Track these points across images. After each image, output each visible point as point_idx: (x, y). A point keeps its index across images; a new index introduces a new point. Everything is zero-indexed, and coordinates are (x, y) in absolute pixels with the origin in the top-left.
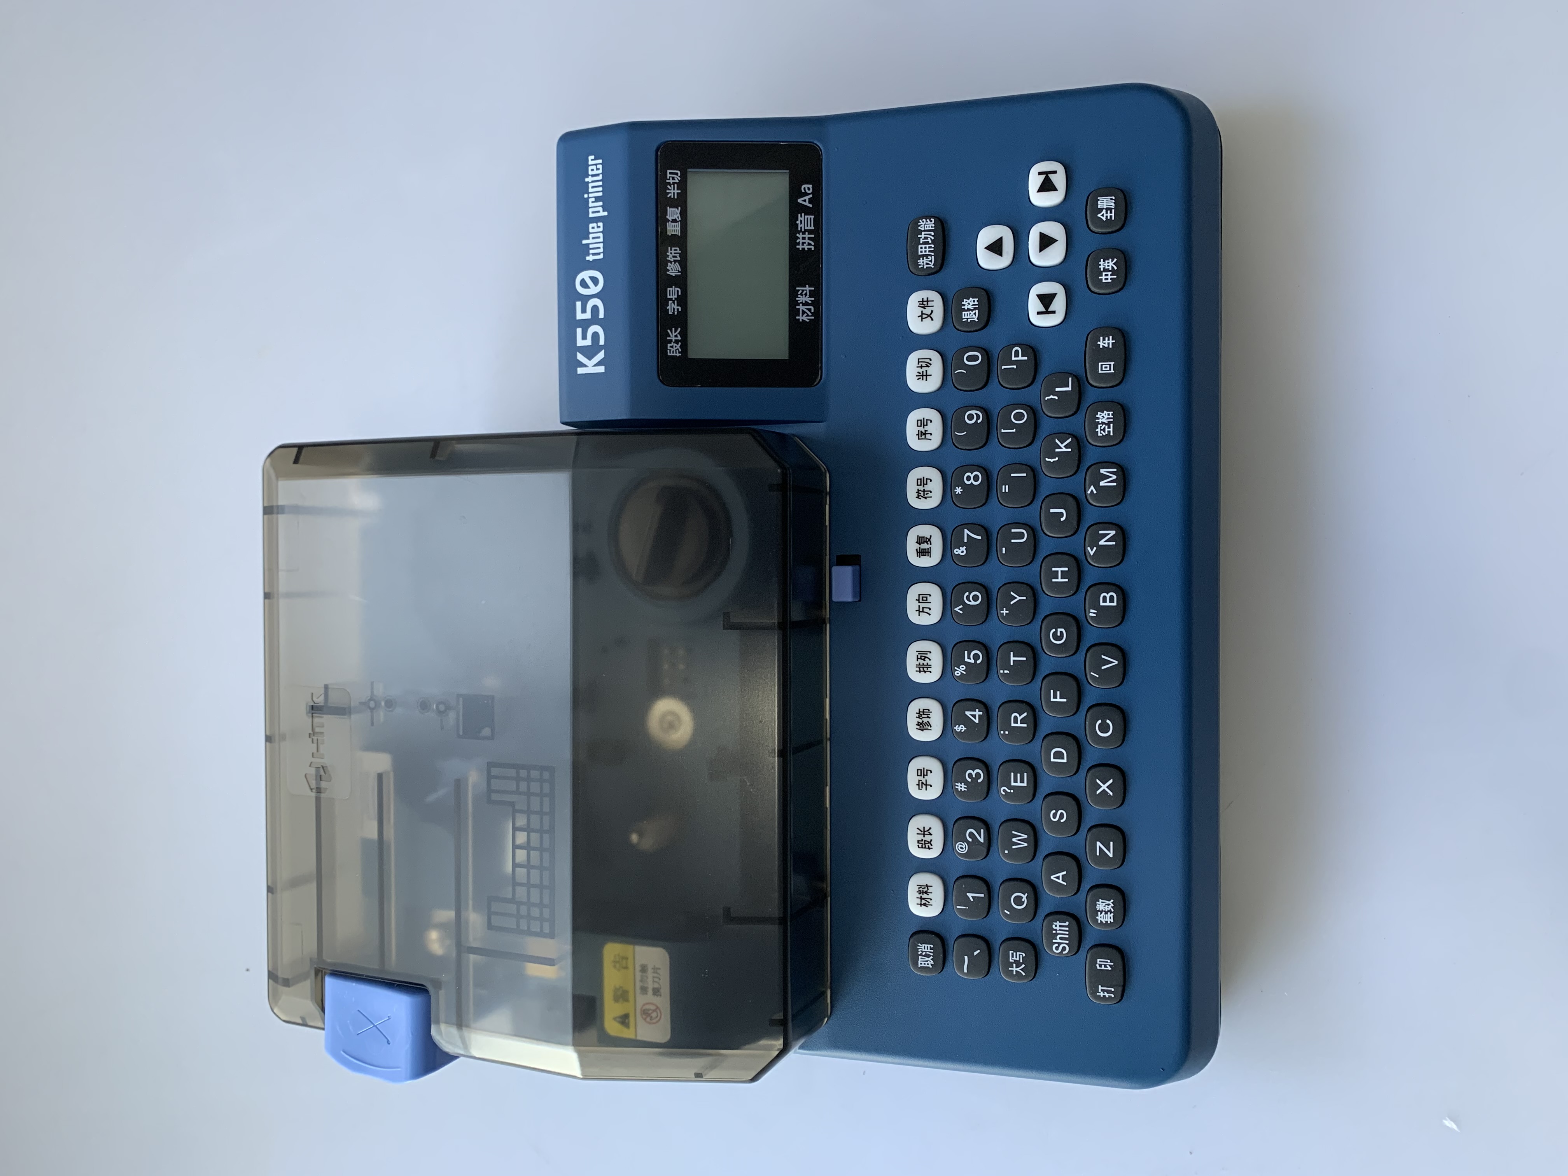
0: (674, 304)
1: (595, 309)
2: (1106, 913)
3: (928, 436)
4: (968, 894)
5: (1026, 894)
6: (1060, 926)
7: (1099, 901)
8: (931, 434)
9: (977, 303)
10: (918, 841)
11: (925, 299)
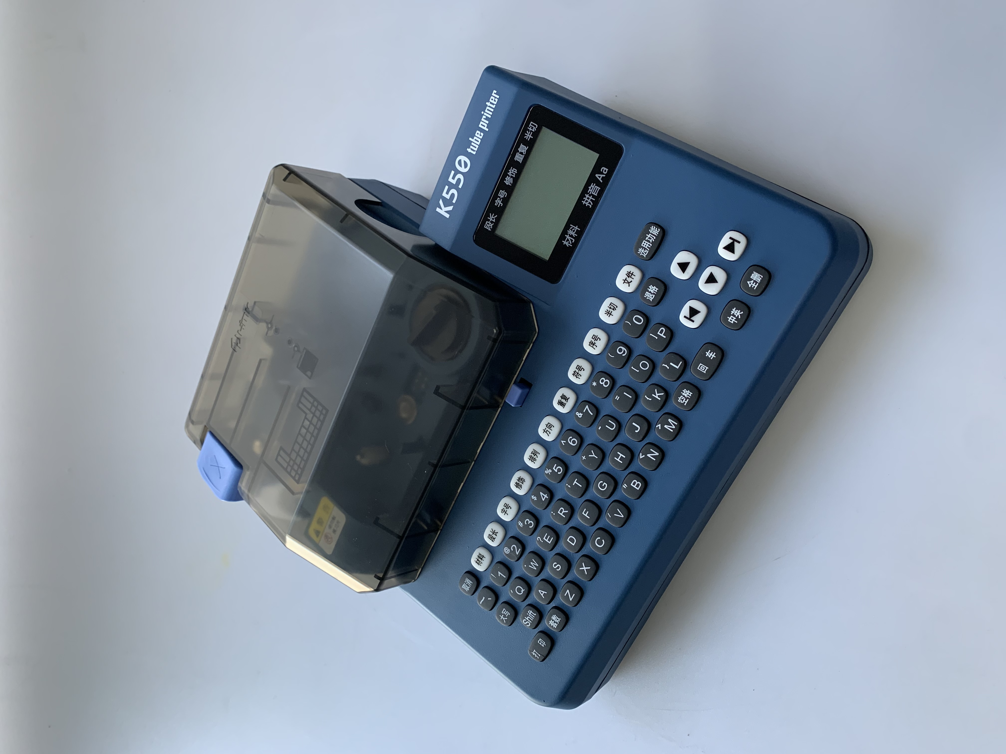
0: (500, 201)
1: (459, 180)
2: (555, 622)
4: (499, 572)
5: (524, 590)
6: (531, 613)
7: (554, 615)
8: (596, 346)
9: (657, 291)
10: (489, 535)
11: (631, 272)
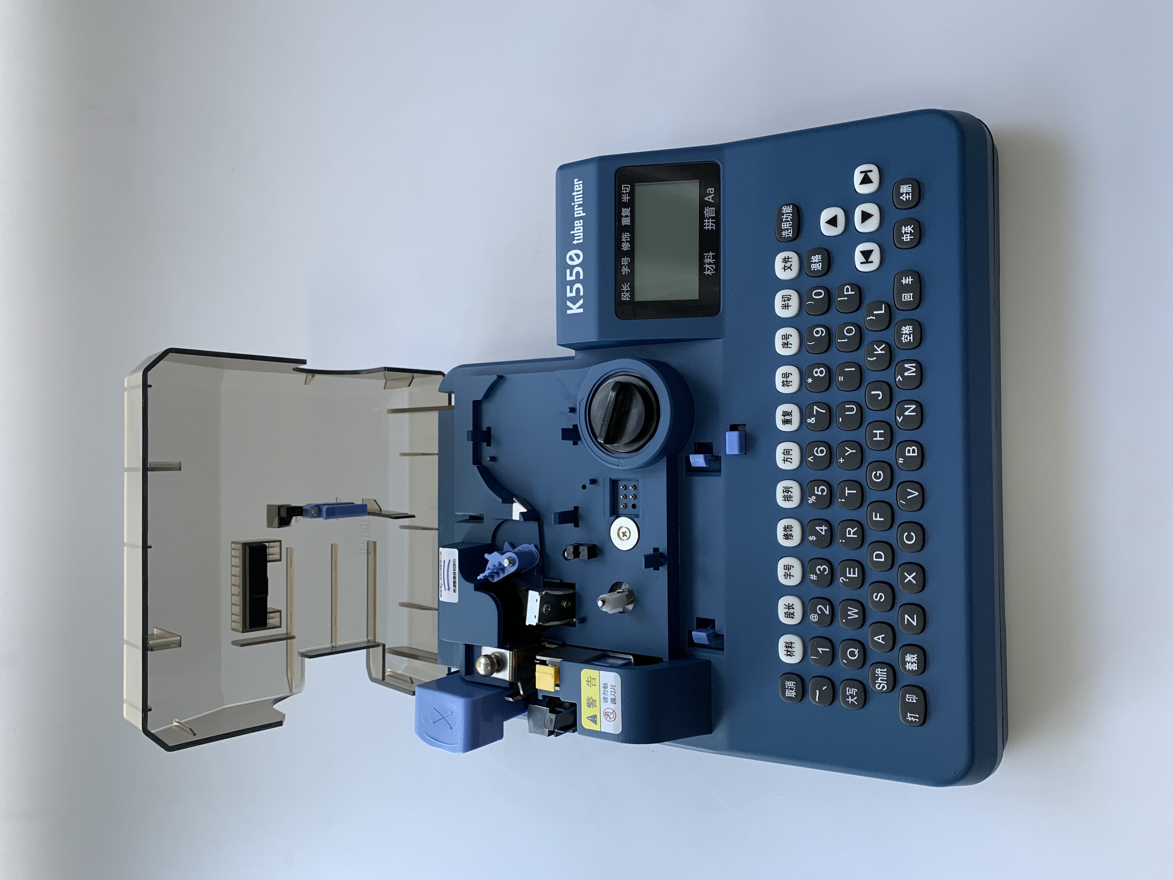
0: (626, 268)
1: (578, 273)
2: (912, 663)
3: (789, 346)
4: (818, 649)
5: (858, 650)
6: (881, 672)
7: (907, 655)
8: (791, 344)
9: (821, 258)
10: (785, 613)
11: (787, 257)
